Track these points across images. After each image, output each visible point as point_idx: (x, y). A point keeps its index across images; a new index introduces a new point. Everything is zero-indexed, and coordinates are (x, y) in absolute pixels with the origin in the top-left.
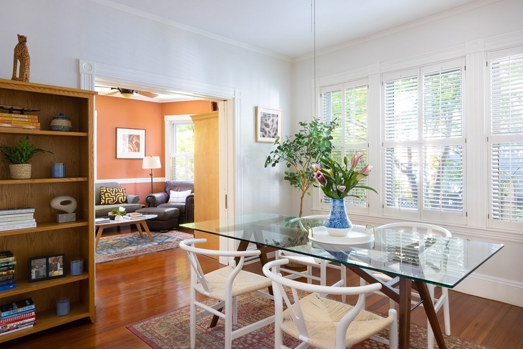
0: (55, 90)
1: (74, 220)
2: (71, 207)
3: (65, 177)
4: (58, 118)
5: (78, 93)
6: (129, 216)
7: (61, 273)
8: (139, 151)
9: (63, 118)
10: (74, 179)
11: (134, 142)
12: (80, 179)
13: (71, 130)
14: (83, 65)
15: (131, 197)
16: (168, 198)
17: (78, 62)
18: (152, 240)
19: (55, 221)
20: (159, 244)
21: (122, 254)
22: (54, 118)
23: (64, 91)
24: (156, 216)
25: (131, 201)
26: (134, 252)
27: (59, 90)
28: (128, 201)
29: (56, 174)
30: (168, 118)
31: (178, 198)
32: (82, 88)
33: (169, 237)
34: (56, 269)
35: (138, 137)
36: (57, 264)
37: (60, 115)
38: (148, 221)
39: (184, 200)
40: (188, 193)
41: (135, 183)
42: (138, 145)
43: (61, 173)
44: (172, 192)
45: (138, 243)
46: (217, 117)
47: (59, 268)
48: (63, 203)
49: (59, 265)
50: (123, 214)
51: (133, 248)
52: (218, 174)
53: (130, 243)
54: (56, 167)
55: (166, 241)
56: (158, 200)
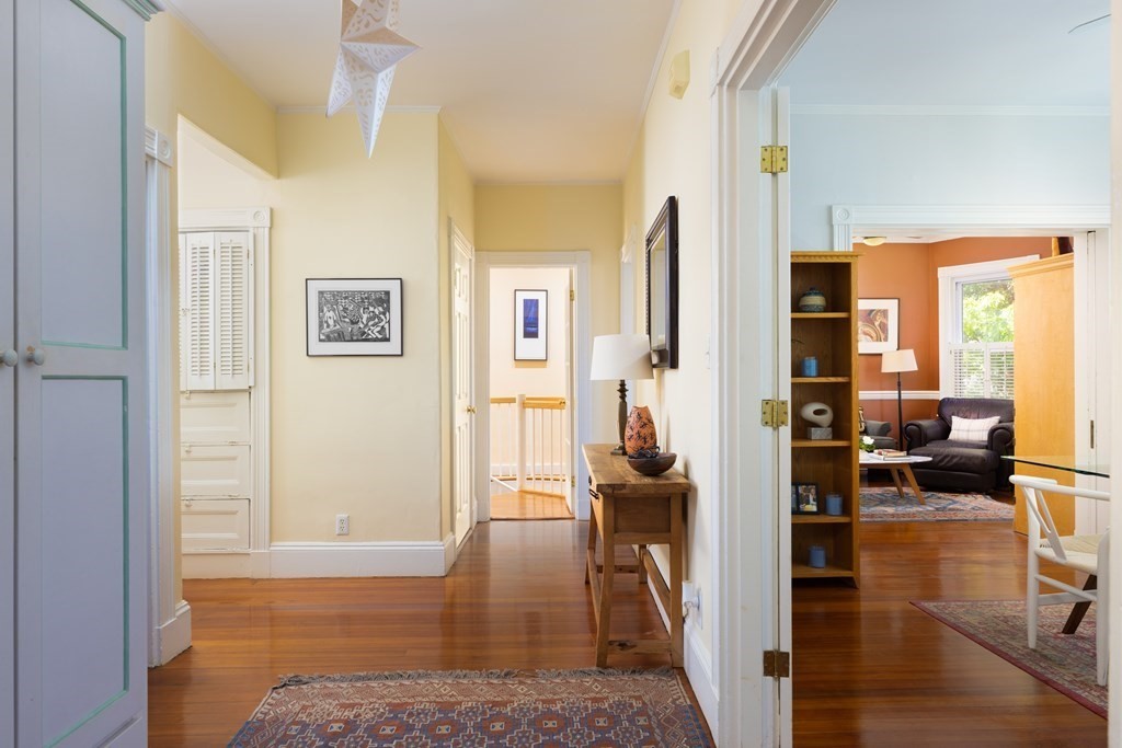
0: (810, 256)
1: (830, 437)
2: (826, 419)
3: (819, 375)
4: (810, 294)
5: (831, 256)
6: (880, 454)
7: (814, 509)
8: (886, 339)
9: (816, 294)
10: (832, 380)
11: (877, 324)
12: (840, 380)
13: (826, 310)
14: (837, 214)
15: (875, 424)
16: (947, 429)
17: (830, 209)
18: (922, 503)
19: (806, 437)
20: (937, 509)
21: (872, 516)
22: (804, 295)
23: (820, 256)
24: (930, 459)
25: (876, 431)
26: (893, 515)
27: (815, 256)
28: (869, 430)
29: (807, 372)
30: (945, 274)
31: (970, 431)
32: (836, 249)
33: (955, 502)
34: (808, 503)
35: (885, 313)
36: (808, 496)
37: (811, 289)
38: (914, 466)
39: (984, 437)
40: (993, 421)
41: (881, 400)
42: (884, 328)
43: (814, 373)
44: (955, 419)
45: (896, 504)
46: (1071, 265)
47: (811, 501)
48: (817, 412)
49: (811, 498)
50: (870, 449)
51: (890, 510)
52: (1073, 378)
53: (882, 502)
54: (807, 364)
55: (951, 506)
56: (930, 432)
